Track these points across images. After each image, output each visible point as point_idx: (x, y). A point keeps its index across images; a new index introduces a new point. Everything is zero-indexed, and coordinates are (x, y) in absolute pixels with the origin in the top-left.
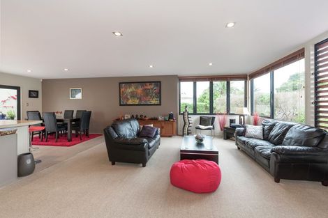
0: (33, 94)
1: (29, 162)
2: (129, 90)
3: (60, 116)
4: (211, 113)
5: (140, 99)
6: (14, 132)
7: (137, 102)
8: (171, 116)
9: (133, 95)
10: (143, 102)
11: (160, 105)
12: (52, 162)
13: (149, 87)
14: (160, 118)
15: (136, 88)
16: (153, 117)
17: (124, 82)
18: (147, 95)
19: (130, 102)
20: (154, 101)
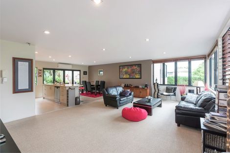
0: (85, 73)
1: (78, 100)
2: (124, 70)
3: (94, 84)
4: (176, 84)
5: (130, 75)
6: (74, 89)
7: (128, 76)
8: (146, 86)
9: (126, 73)
10: (131, 77)
11: (141, 78)
12: (85, 102)
13: (135, 68)
14: (140, 87)
15: (128, 69)
16: (136, 85)
17: (122, 66)
18: (133, 72)
19: (125, 77)
20: (137, 76)
